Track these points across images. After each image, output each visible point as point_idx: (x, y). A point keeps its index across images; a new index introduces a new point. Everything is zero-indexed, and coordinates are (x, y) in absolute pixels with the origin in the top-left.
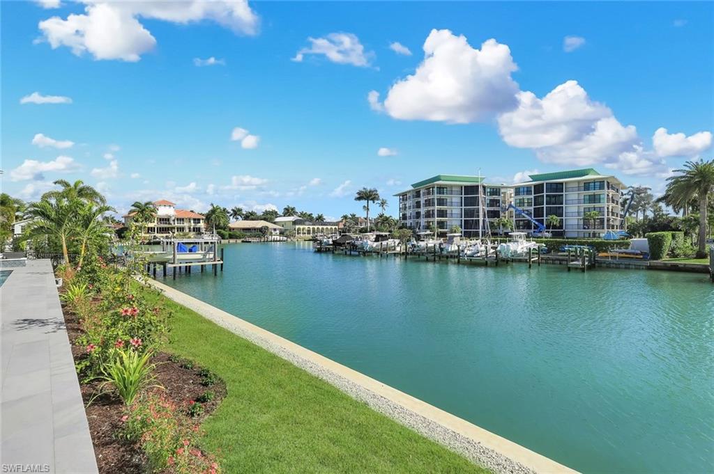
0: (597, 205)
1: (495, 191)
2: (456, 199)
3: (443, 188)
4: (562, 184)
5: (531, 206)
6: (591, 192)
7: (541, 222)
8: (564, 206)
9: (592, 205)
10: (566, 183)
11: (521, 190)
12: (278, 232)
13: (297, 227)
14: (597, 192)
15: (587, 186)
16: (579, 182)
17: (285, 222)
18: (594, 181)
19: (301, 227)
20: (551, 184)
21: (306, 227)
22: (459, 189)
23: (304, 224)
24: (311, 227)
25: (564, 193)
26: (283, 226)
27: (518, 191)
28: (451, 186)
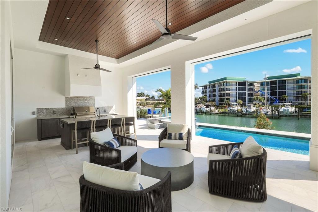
0: (303, 90)
1: (251, 84)
2: (234, 88)
3: (228, 83)
4: (285, 80)
5: (269, 91)
6: (300, 84)
7: (276, 98)
8: (286, 90)
9: (300, 90)
10: (287, 80)
11: (264, 83)
12: (139, 104)
13: (147, 101)
14: (303, 84)
15: (297, 81)
16: (293, 79)
17: (141, 99)
18: (301, 79)
19: (149, 101)
20: (280, 80)
21: (151, 101)
22: (235, 83)
23: (150, 100)
24: (153, 101)
25: (286, 85)
26: (140, 101)
27: (262, 84)
28: (232, 82)
